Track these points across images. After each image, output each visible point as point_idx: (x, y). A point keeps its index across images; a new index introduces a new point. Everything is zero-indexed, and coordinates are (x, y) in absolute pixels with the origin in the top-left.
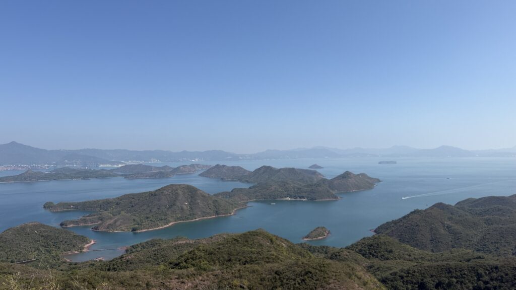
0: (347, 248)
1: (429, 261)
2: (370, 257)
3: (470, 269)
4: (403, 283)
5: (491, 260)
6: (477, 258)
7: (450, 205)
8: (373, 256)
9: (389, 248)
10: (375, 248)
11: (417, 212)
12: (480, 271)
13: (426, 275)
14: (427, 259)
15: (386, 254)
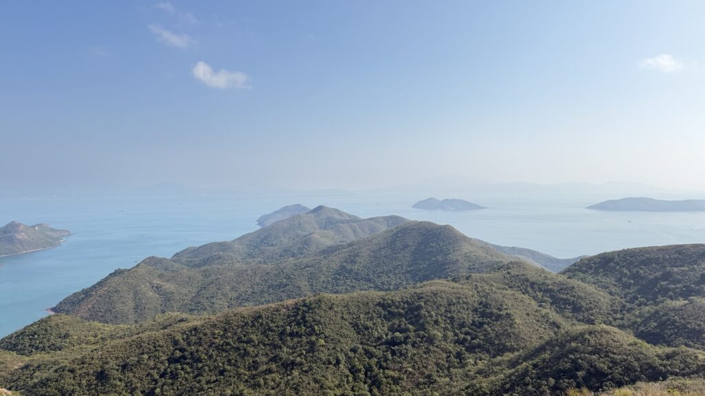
3: (167, 337)
4: (74, 379)
6: (180, 321)
7: (165, 259)
8: (37, 349)
9: (63, 332)
10: (41, 336)
11: (118, 273)
12: (177, 338)
13: (109, 359)
14: (118, 335)
15: (58, 342)
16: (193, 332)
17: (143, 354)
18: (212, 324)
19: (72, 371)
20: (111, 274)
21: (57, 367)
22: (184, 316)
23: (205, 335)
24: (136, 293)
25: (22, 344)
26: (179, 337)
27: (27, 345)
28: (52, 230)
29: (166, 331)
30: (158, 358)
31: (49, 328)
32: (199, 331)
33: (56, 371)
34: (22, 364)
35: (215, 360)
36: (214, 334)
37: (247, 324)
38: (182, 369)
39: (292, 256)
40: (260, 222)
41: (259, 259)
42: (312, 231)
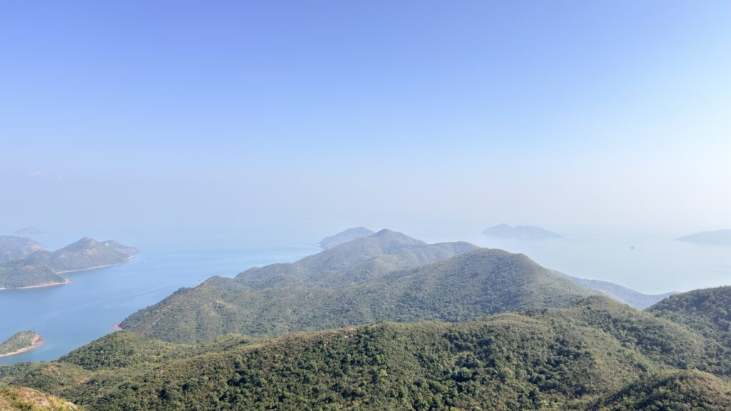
0: (60, 359)
2: (97, 367)
3: (227, 359)
4: (136, 397)
5: (254, 343)
6: (241, 343)
7: (229, 279)
9: (128, 349)
10: (107, 352)
11: (182, 291)
12: (237, 360)
13: (170, 379)
14: (180, 354)
15: (123, 358)
16: (254, 355)
17: (203, 374)
18: (273, 347)
19: (135, 389)
20: (175, 293)
21: (121, 384)
22: (245, 338)
23: (266, 358)
24: (199, 313)
25: (89, 359)
26: (239, 359)
27: (93, 360)
28: (121, 247)
29: (227, 352)
30: (218, 380)
31: (114, 345)
32: (260, 354)
33: (119, 388)
34: (88, 379)
35: (275, 386)
36: (274, 358)
37: (307, 349)
38: (242, 393)
39: (355, 281)
40: (323, 244)
41: (321, 282)
42: (376, 255)
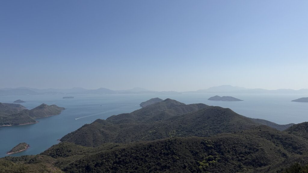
0: (42, 154)
1: (92, 152)
2: (57, 157)
3: (112, 153)
4: (77, 168)
5: (122, 146)
6: (116, 146)
7: (104, 120)
8: (59, 156)
9: (69, 149)
11: (86, 125)
15: (67, 153)
16: (123, 151)
17: (103, 159)
19: (76, 165)
20: (83, 126)
21: (70, 163)
22: (117, 144)
24: (94, 134)
26: (117, 153)
27: (55, 154)
30: (110, 161)
31: (63, 148)
32: (126, 150)
40: (141, 105)
